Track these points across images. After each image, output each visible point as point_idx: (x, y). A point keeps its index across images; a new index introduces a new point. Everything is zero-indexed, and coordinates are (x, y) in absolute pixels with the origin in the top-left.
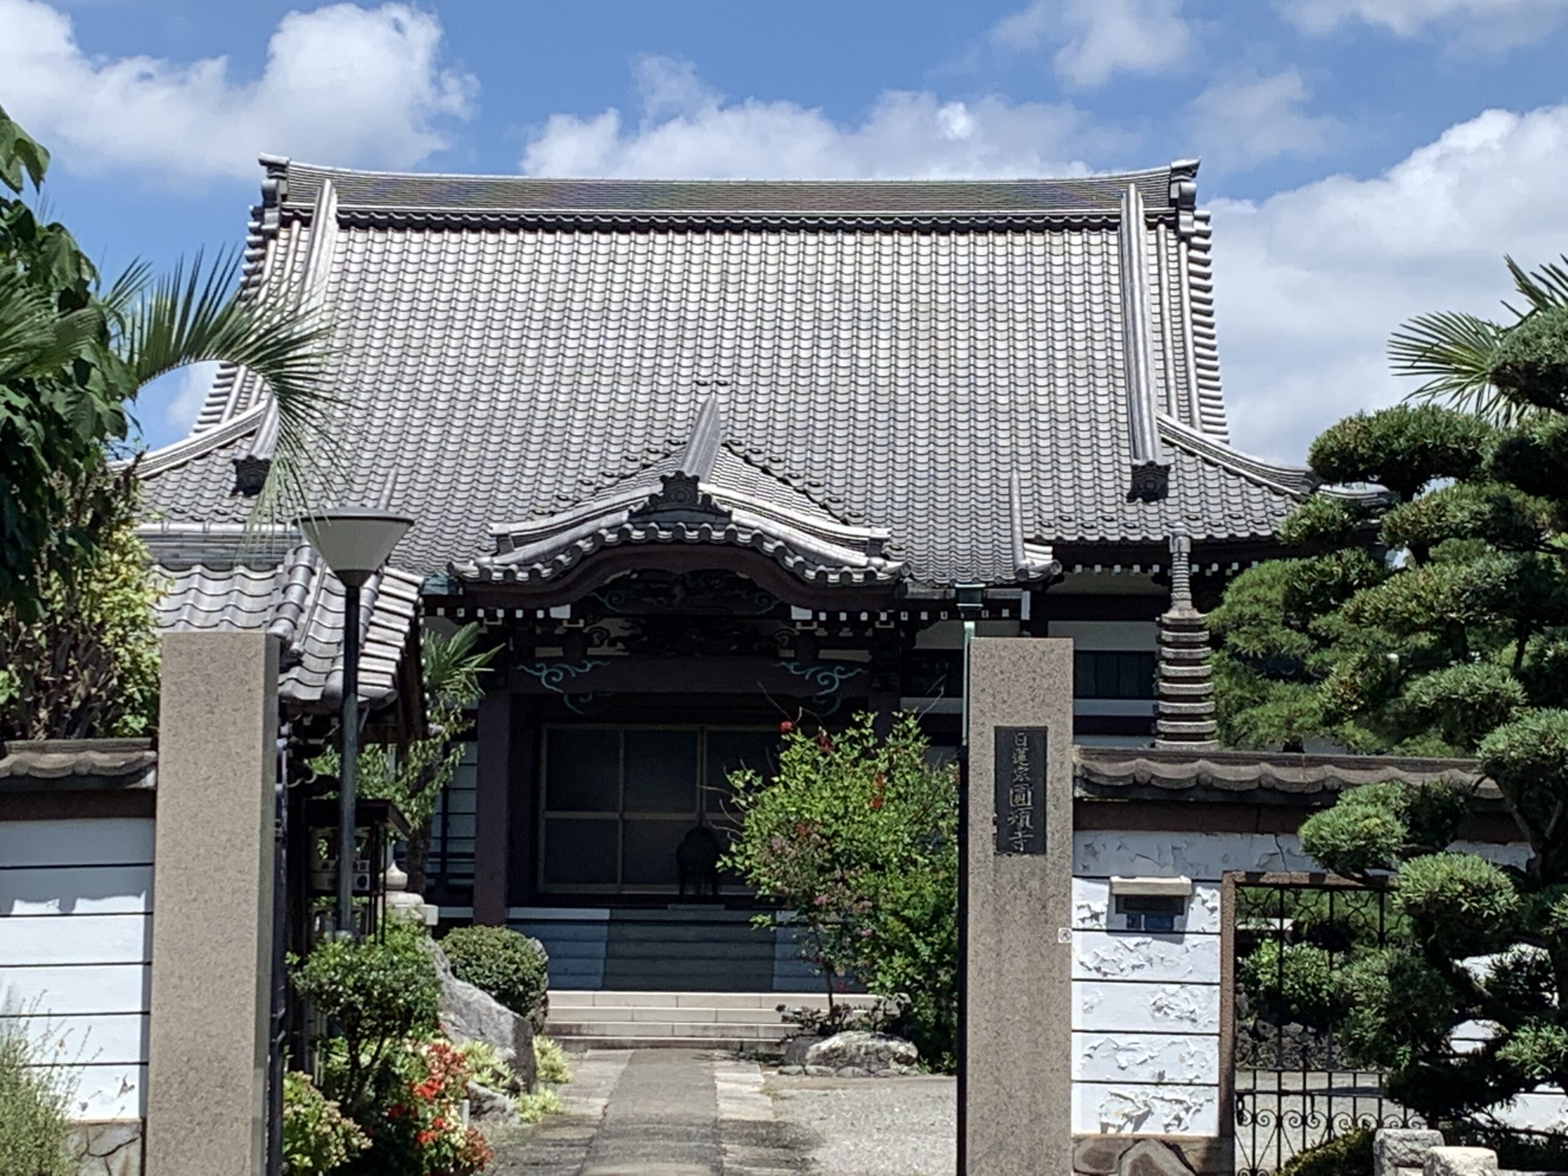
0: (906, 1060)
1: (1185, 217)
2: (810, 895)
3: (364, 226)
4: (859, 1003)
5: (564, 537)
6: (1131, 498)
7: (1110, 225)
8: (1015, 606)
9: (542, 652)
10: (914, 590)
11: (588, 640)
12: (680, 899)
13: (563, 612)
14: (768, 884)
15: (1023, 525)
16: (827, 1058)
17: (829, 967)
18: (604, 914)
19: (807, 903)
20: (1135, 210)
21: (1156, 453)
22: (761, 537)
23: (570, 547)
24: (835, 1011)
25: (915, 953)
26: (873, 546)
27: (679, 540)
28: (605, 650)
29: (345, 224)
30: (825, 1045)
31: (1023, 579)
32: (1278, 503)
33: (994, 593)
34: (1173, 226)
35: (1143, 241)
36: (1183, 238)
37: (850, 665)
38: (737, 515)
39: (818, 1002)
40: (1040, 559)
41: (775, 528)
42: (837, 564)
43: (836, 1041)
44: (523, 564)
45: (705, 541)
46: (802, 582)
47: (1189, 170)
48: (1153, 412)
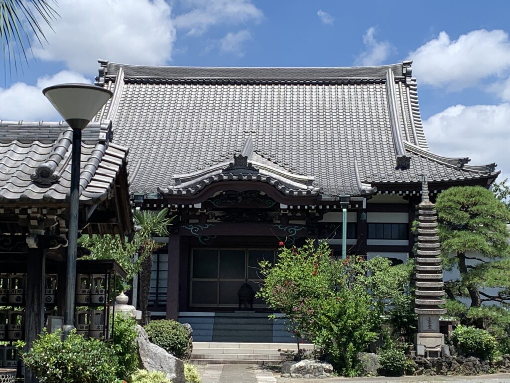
0: (329, 371)
1: (408, 79)
2: (291, 307)
3: (133, 83)
4: (308, 347)
5: (199, 179)
6: (397, 168)
7: (383, 82)
9: (191, 221)
10: (324, 197)
11: (207, 217)
12: (239, 309)
13: (198, 206)
14: (273, 302)
15: (360, 178)
16: (299, 370)
17: (298, 335)
18: (213, 314)
19: (290, 311)
20: (391, 77)
21: (403, 153)
22: (269, 178)
23: (201, 182)
24: (300, 351)
25: (332, 330)
26: (309, 182)
27: (240, 180)
28: (214, 220)
29: (127, 82)
30: (298, 365)
31: (363, 194)
32: (449, 170)
33: (353, 199)
34: (404, 82)
35: (394, 88)
36: (407, 86)
37: (300, 226)
38: (261, 171)
39: (293, 347)
40: (368, 187)
41: (274, 176)
42: (297, 188)
43: (302, 363)
44: (184, 188)
45: (250, 180)
46: (284, 194)
47: (409, 64)
48: (401, 141)
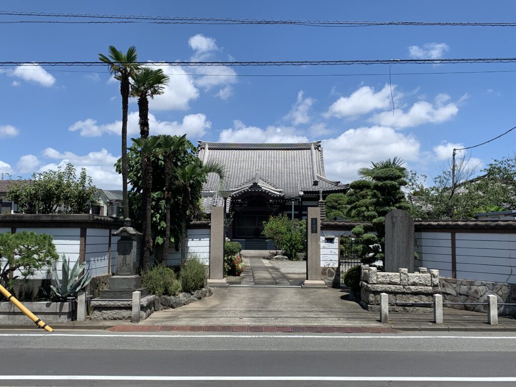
0: (286, 259)
1: (319, 148)
2: (273, 237)
3: (211, 149)
4: (280, 251)
5: (240, 191)
6: (313, 185)
7: (310, 149)
8: (299, 200)
9: (236, 206)
10: (286, 198)
11: (243, 204)
12: (255, 238)
13: (240, 200)
14: (267, 236)
15: (299, 189)
16: (276, 259)
17: (276, 247)
18: (244, 240)
20: (313, 147)
21: (316, 179)
22: (266, 191)
23: (241, 192)
24: (277, 252)
25: (287, 245)
26: (280, 192)
27: (255, 191)
28: (245, 205)
29: (209, 149)
30: (276, 257)
31: (300, 196)
32: (333, 186)
33: (296, 198)
34: (318, 149)
35: (314, 151)
36: (319, 151)
37: (277, 207)
38: (263, 188)
39: (274, 251)
40: (302, 193)
41: (268, 189)
42: (276, 194)
43: (277, 256)
45: (258, 191)
46: (271, 196)
47: (320, 142)
48: (316, 174)
